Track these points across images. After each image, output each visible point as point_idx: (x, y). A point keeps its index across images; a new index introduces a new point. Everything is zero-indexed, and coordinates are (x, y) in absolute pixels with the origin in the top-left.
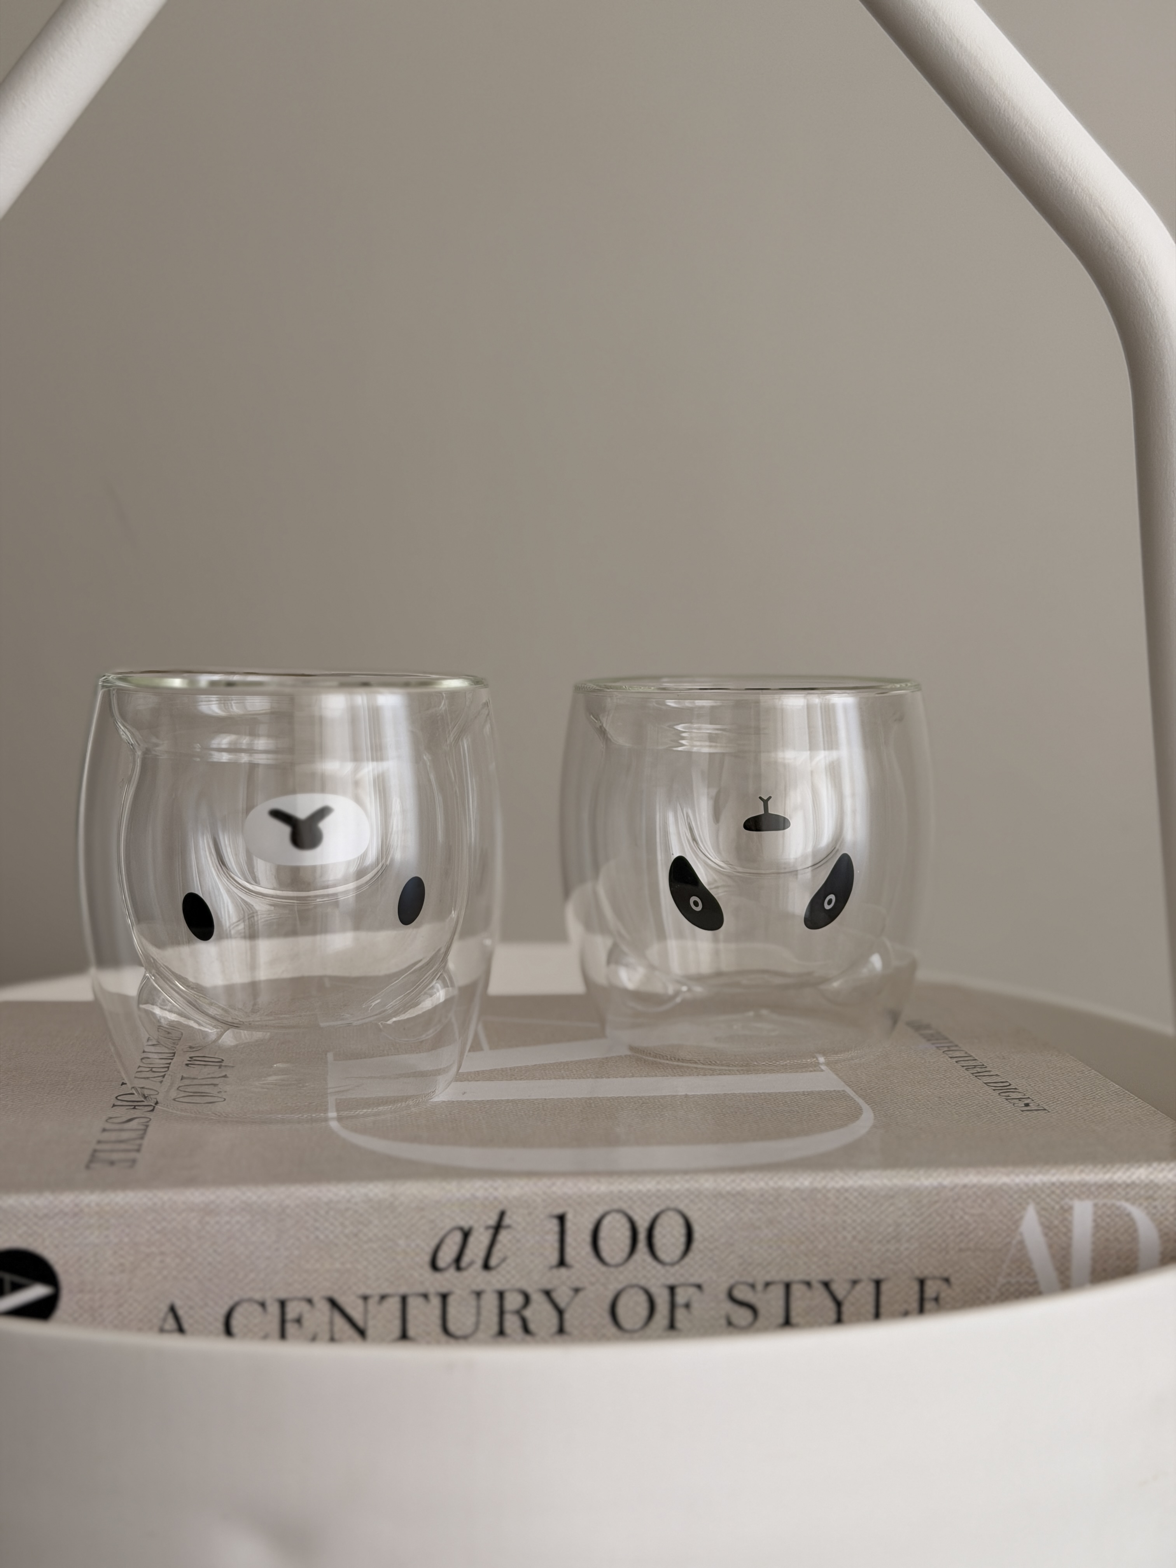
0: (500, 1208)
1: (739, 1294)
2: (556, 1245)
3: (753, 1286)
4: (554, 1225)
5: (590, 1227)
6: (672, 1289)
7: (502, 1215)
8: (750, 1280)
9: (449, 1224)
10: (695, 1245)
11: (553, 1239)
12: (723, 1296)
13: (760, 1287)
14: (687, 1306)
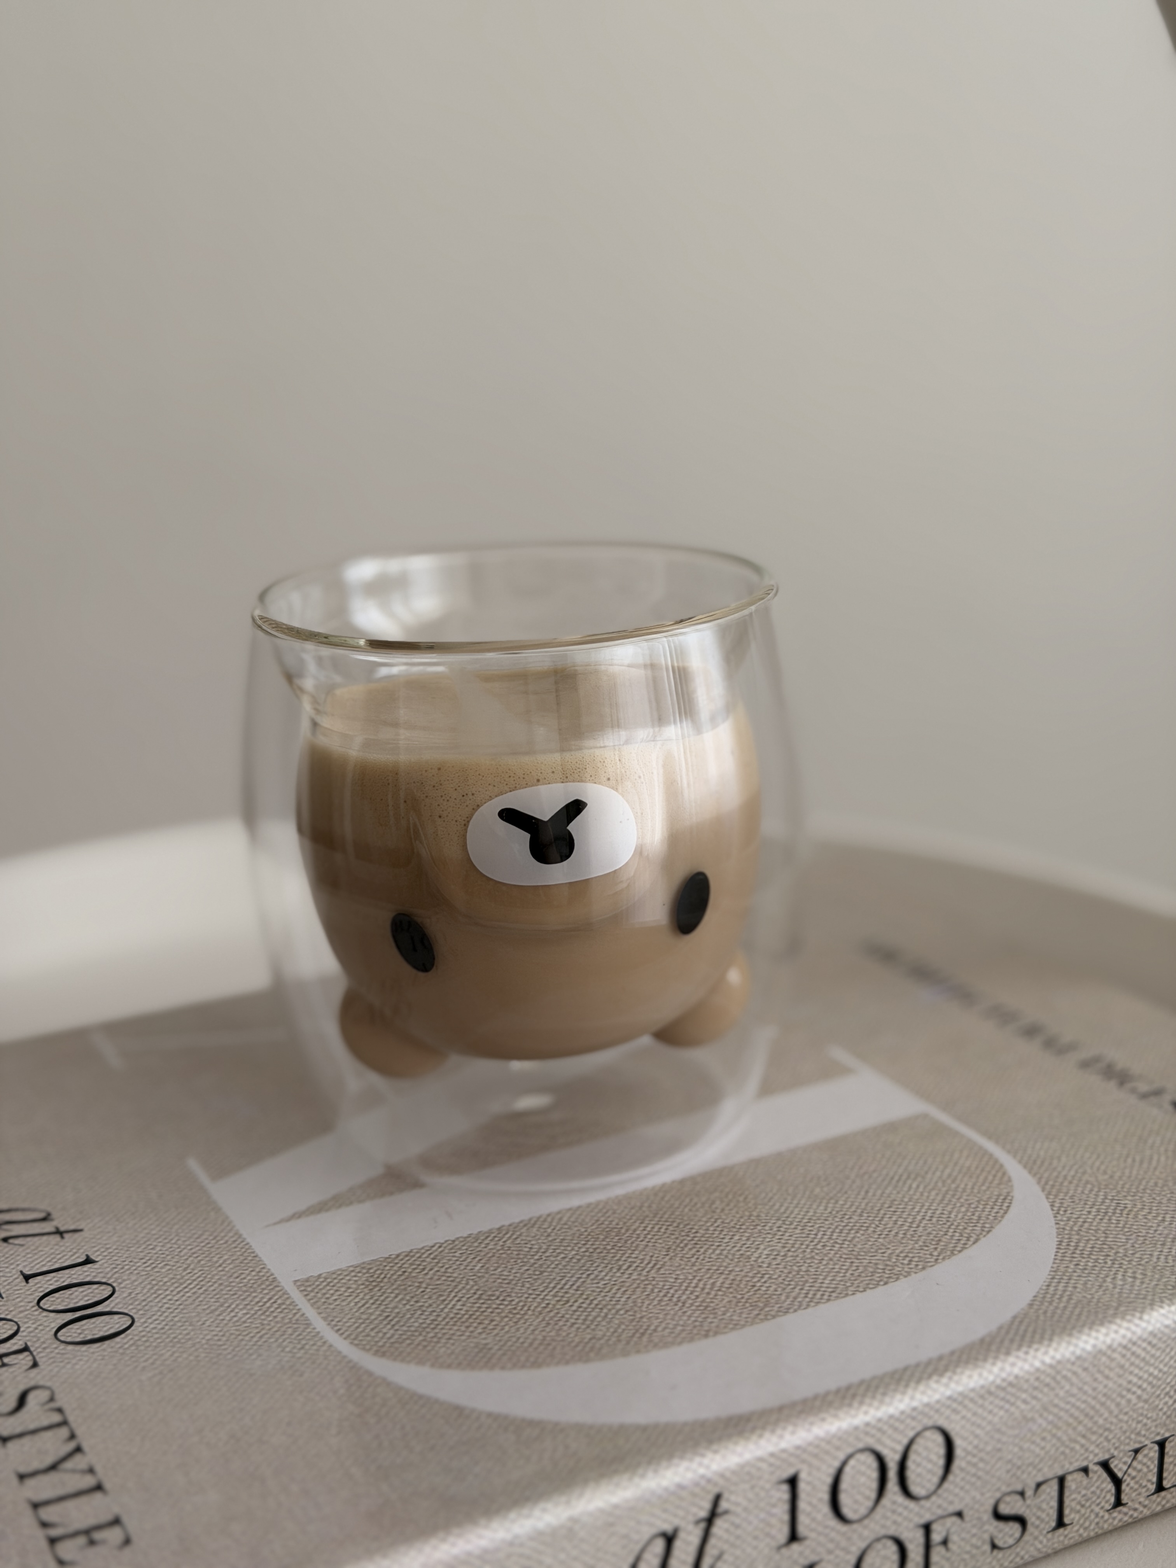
0: (716, 1490)
1: (1004, 1509)
2: (786, 1517)
3: (1022, 1494)
4: (784, 1493)
5: (829, 1480)
6: (927, 1528)
7: (717, 1499)
8: (1019, 1488)
9: (648, 1532)
10: (957, 1464)
11: (782, 1512)
12: (987, 1516)
13: (1029, 1493)
14: (945, 1542)
